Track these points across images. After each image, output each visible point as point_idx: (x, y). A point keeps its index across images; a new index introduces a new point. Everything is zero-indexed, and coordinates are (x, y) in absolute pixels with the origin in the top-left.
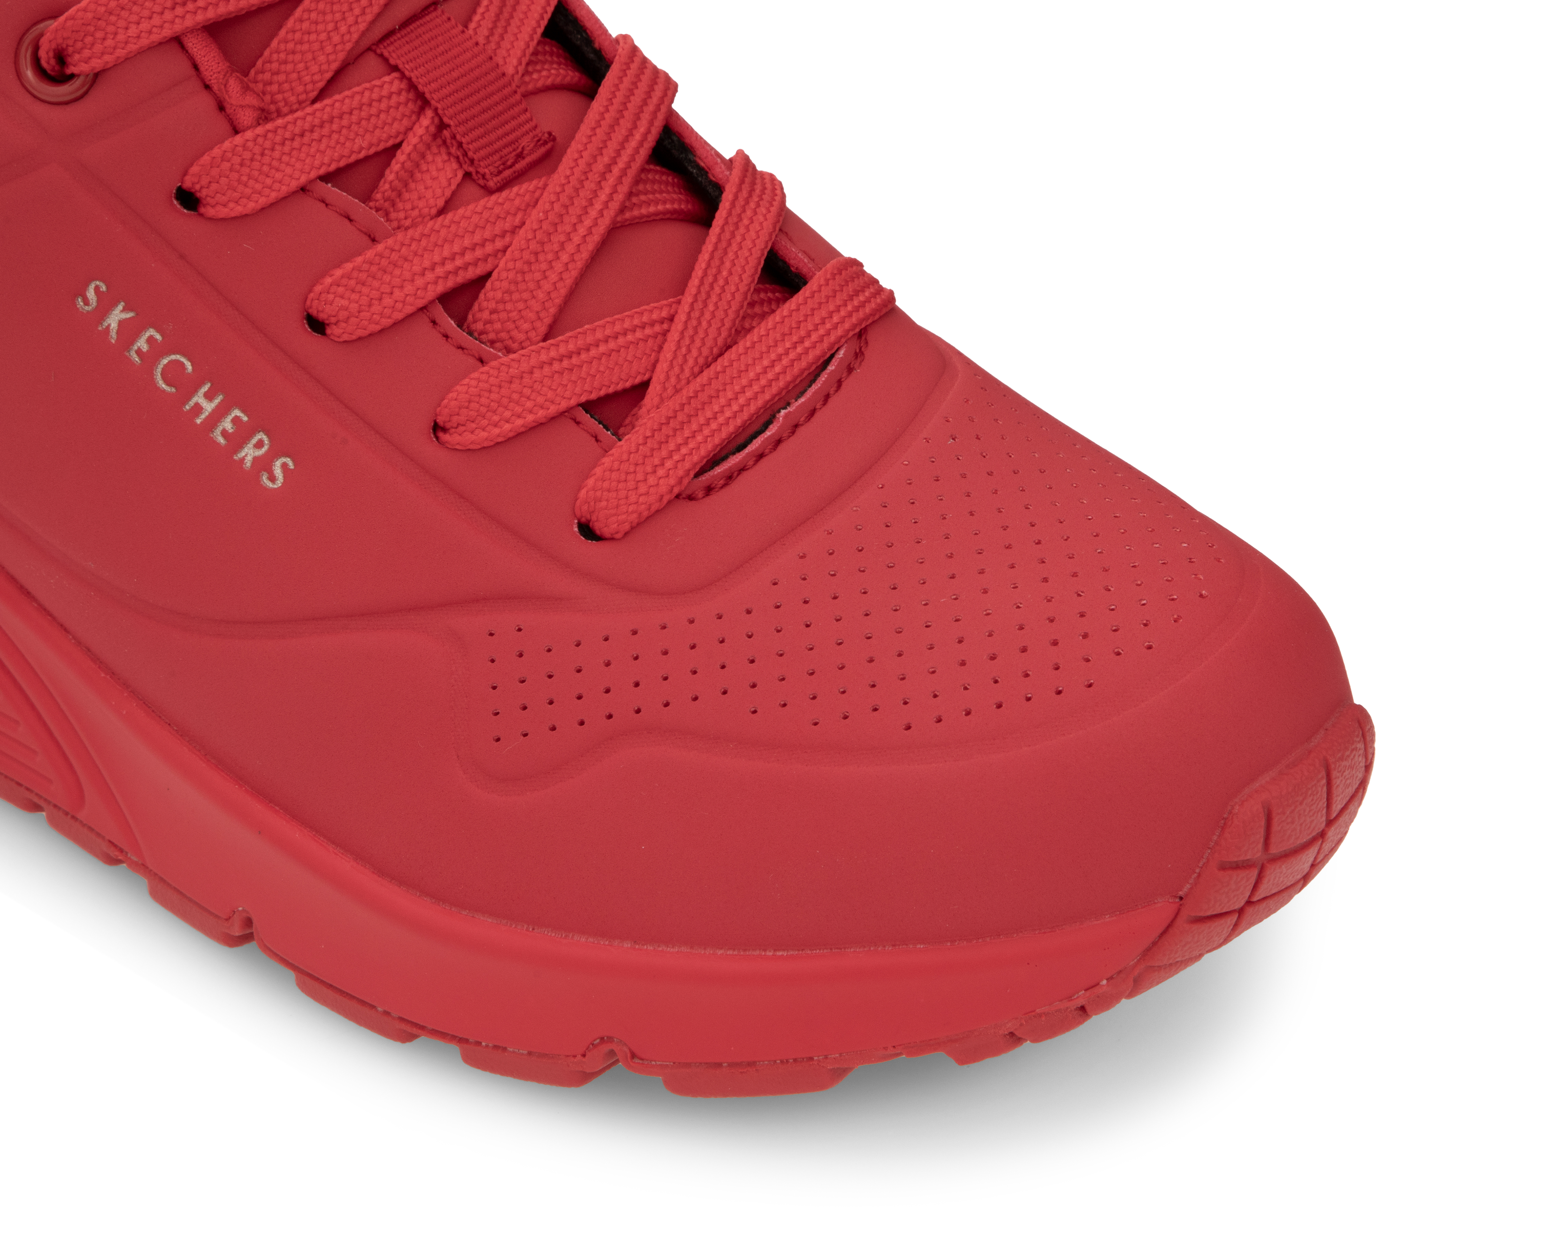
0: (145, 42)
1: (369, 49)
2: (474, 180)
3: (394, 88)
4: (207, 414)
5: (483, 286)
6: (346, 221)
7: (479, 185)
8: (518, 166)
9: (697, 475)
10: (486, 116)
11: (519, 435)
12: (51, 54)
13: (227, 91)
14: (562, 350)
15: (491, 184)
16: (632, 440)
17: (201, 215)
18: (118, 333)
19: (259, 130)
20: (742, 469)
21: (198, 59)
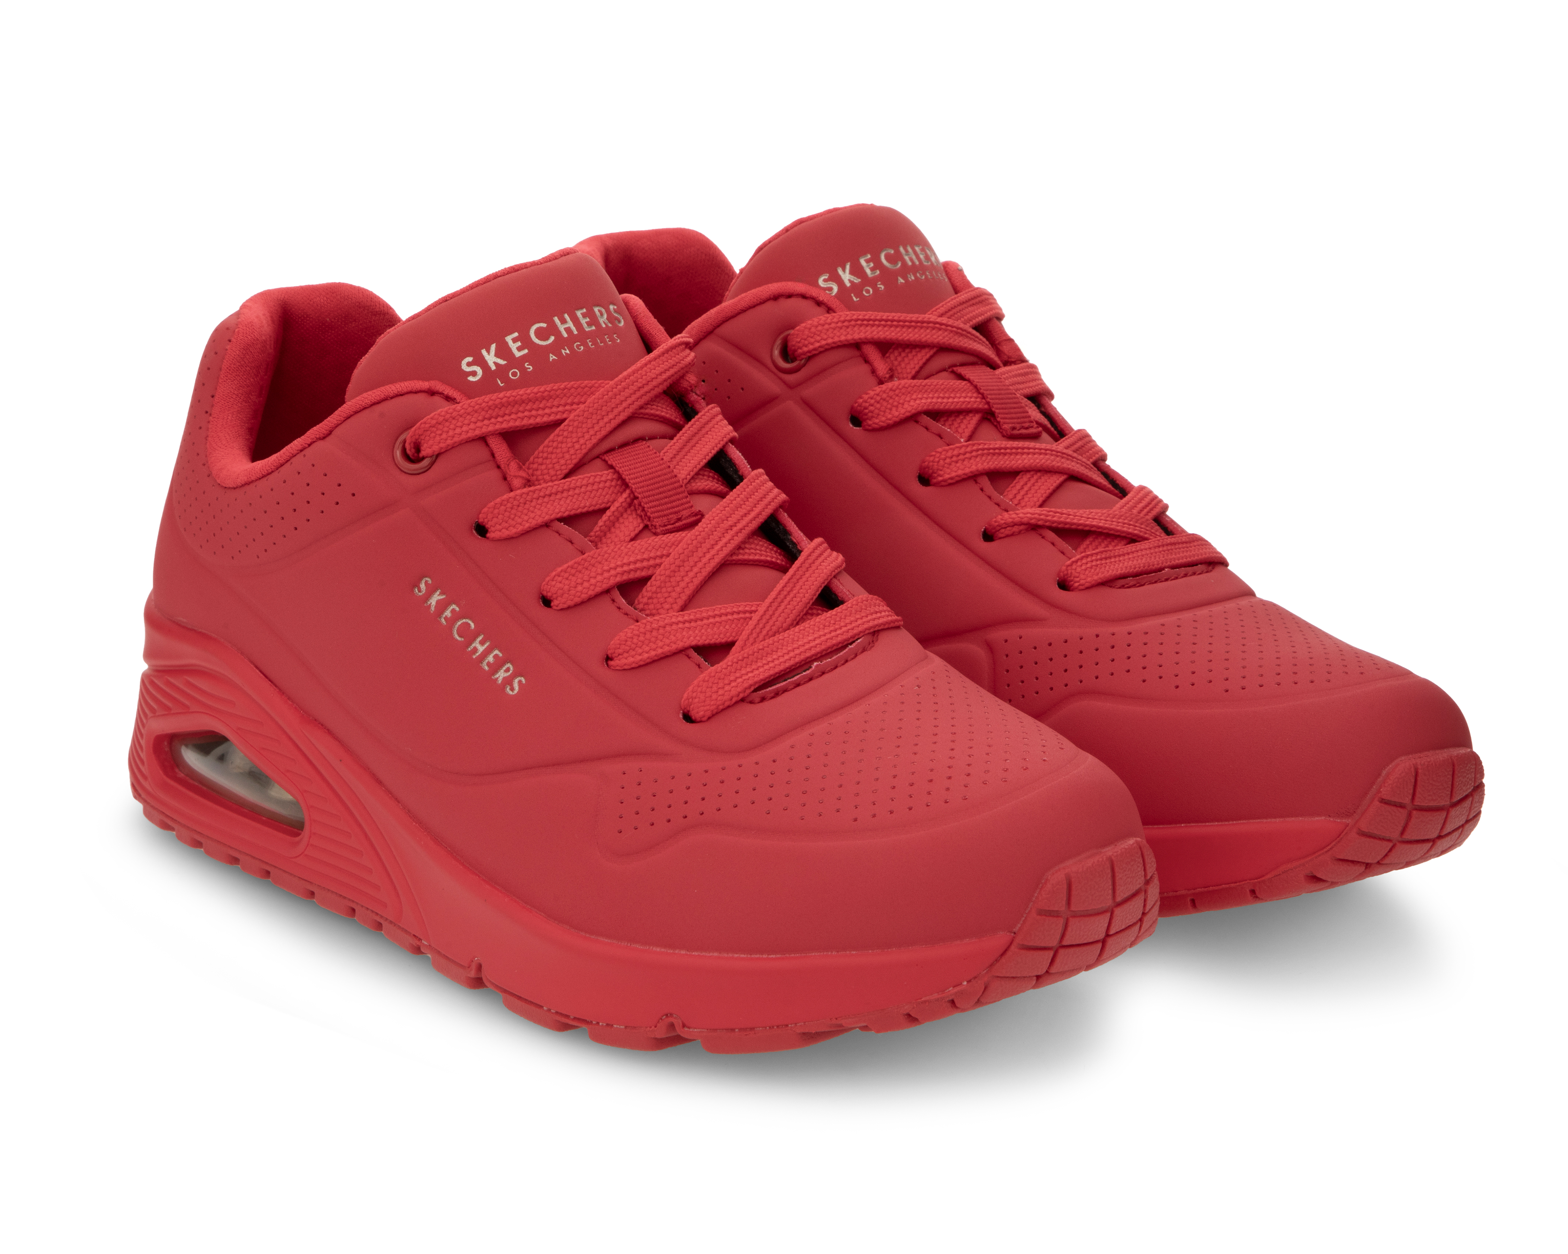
0: (464, 436)
1: (598, 457)
2: (650, 530)
3: (609, 477)
4: (480, 653)
5: (646, 584)
6: (569, 544)
7: (652, 532)
8: (677, 524)
9: (755, 690)
10: (661, 496)
11: (654, 661)
12: (412, 445)
13: (509, 469)
14: (686, 618)
15: (658, 531)
16: (718, 667)
17: (488, 538)
18: (435, 607)
19: (525, 490)
20: (785, 690)
21: (495, 450)
